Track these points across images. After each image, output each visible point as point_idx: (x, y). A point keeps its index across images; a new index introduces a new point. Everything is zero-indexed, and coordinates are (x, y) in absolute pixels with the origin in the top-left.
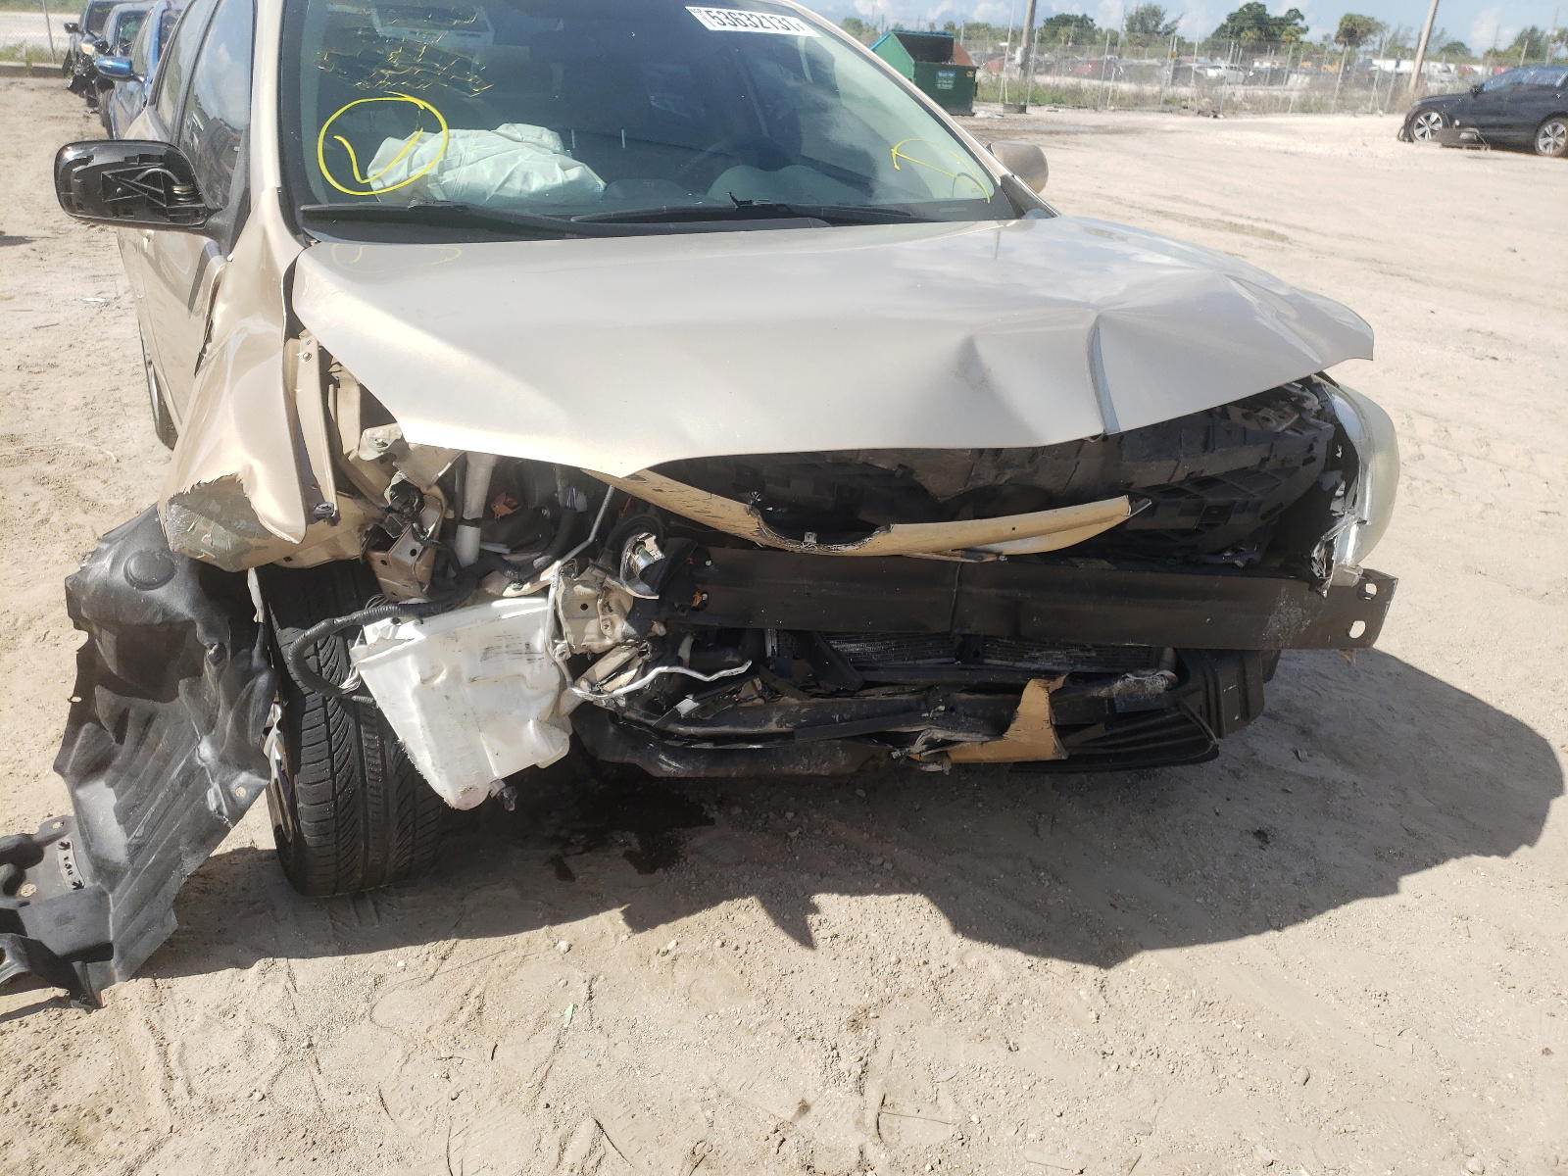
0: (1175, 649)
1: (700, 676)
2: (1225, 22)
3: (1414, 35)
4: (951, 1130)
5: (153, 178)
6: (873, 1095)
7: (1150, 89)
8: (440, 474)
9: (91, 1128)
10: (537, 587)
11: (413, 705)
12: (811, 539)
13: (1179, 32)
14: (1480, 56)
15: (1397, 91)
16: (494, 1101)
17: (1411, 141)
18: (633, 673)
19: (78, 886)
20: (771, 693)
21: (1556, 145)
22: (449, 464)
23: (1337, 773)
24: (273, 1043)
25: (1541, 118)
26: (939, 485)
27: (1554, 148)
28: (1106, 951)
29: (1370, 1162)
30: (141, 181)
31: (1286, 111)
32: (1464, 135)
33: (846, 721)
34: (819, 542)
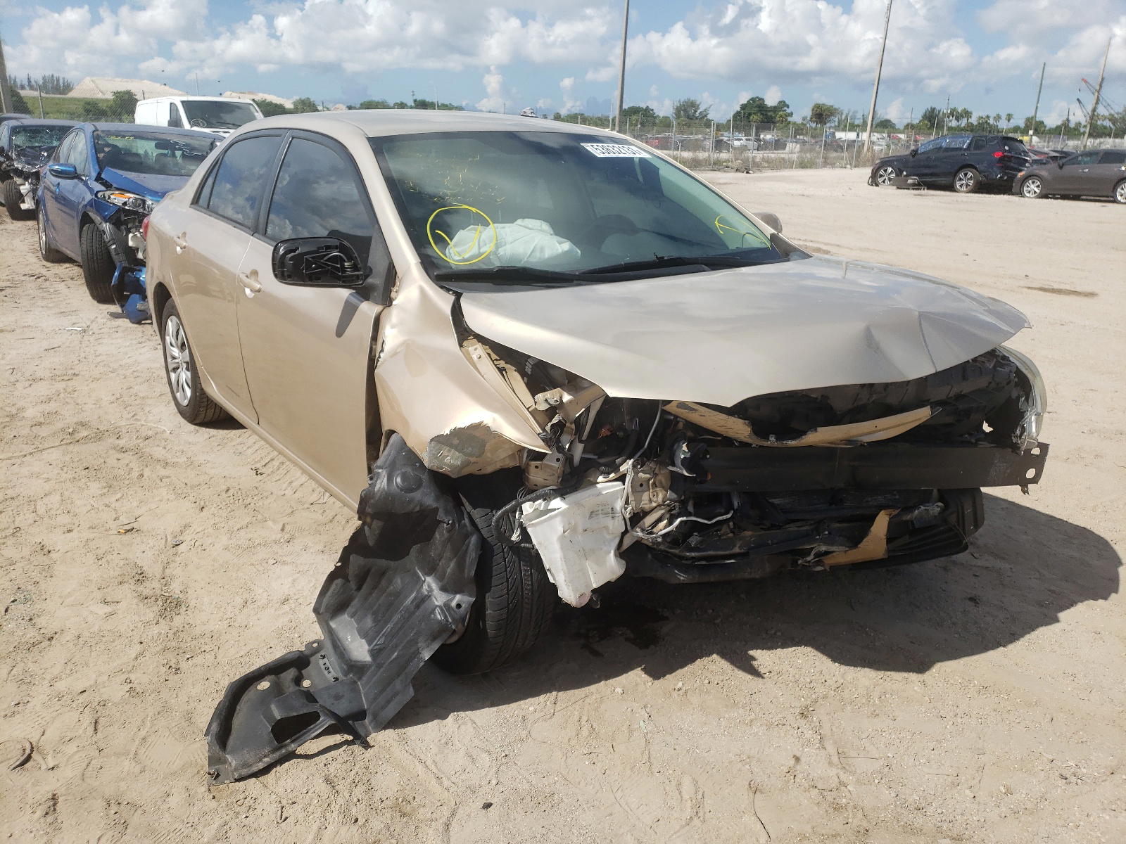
0: (938, 490)
1: (706, 522)
2: (739, 109)
3: (859, 115)
4: (881, 762)
5: (335, 259)
6: (831, 749)
7: (702, 155)
8: (577, 416)
9: (408, 808)
10: (619, 475)
11: (556, 546)
12: (772, 438)
13: (709, 117)
14: (902, 128)
15: (859, 152)
16: (629, 772)
17: (877, 185)
18: (665, 522)
19: (336, 679)
20: (738, 529)
21: (967, 185)
22: (584, 409)
23: (999, 564)
24: (485, 755)
25: (956, 168)
26: (839, 405)
27: (966, 187)
28: (921, 666)
29: (1100, 754)
30: (326, 261)
31: (792, 167)
32: (910, 181)
33: (776, 543)
34: (777, 440)
